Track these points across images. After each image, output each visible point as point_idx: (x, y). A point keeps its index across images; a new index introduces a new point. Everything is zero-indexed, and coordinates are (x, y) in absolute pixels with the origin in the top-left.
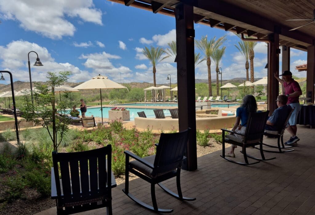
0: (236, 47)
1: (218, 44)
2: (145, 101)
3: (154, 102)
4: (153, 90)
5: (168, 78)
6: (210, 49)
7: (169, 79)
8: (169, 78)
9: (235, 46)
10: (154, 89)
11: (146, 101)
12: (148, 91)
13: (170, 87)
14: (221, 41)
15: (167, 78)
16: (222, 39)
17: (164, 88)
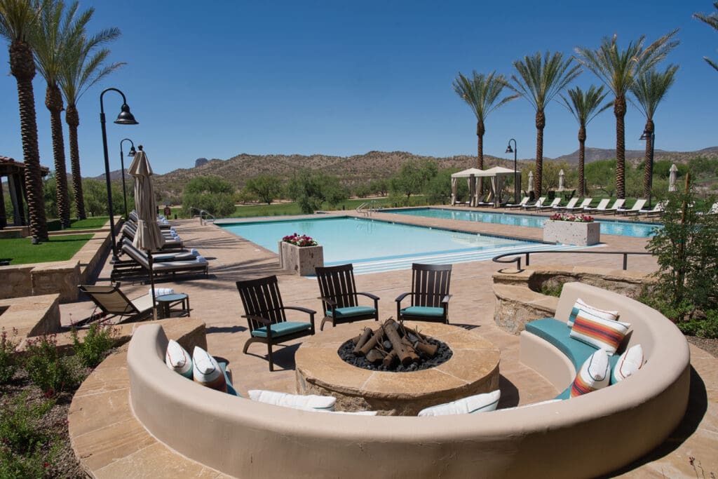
0: (710, 63)
1: (653, 55)
2: (453, 204)
3: (474, 206)
4: (473, 177)
5: (509, 147)
6: (625, 73)
7: (511, 151)
8: (513, 149)
9: (707, 60)
10: (473, 175)
11: (455, 204)
12: (459, 179)
13: (513, 171)
14: (660, 47)
15: (506, 148)
16: (663, 42)
17: (497, 174)
